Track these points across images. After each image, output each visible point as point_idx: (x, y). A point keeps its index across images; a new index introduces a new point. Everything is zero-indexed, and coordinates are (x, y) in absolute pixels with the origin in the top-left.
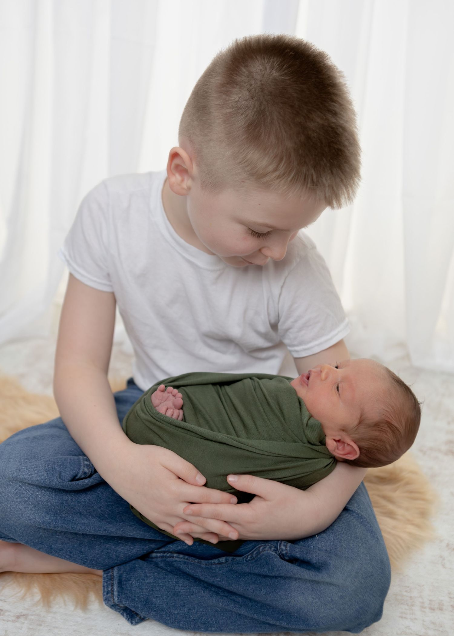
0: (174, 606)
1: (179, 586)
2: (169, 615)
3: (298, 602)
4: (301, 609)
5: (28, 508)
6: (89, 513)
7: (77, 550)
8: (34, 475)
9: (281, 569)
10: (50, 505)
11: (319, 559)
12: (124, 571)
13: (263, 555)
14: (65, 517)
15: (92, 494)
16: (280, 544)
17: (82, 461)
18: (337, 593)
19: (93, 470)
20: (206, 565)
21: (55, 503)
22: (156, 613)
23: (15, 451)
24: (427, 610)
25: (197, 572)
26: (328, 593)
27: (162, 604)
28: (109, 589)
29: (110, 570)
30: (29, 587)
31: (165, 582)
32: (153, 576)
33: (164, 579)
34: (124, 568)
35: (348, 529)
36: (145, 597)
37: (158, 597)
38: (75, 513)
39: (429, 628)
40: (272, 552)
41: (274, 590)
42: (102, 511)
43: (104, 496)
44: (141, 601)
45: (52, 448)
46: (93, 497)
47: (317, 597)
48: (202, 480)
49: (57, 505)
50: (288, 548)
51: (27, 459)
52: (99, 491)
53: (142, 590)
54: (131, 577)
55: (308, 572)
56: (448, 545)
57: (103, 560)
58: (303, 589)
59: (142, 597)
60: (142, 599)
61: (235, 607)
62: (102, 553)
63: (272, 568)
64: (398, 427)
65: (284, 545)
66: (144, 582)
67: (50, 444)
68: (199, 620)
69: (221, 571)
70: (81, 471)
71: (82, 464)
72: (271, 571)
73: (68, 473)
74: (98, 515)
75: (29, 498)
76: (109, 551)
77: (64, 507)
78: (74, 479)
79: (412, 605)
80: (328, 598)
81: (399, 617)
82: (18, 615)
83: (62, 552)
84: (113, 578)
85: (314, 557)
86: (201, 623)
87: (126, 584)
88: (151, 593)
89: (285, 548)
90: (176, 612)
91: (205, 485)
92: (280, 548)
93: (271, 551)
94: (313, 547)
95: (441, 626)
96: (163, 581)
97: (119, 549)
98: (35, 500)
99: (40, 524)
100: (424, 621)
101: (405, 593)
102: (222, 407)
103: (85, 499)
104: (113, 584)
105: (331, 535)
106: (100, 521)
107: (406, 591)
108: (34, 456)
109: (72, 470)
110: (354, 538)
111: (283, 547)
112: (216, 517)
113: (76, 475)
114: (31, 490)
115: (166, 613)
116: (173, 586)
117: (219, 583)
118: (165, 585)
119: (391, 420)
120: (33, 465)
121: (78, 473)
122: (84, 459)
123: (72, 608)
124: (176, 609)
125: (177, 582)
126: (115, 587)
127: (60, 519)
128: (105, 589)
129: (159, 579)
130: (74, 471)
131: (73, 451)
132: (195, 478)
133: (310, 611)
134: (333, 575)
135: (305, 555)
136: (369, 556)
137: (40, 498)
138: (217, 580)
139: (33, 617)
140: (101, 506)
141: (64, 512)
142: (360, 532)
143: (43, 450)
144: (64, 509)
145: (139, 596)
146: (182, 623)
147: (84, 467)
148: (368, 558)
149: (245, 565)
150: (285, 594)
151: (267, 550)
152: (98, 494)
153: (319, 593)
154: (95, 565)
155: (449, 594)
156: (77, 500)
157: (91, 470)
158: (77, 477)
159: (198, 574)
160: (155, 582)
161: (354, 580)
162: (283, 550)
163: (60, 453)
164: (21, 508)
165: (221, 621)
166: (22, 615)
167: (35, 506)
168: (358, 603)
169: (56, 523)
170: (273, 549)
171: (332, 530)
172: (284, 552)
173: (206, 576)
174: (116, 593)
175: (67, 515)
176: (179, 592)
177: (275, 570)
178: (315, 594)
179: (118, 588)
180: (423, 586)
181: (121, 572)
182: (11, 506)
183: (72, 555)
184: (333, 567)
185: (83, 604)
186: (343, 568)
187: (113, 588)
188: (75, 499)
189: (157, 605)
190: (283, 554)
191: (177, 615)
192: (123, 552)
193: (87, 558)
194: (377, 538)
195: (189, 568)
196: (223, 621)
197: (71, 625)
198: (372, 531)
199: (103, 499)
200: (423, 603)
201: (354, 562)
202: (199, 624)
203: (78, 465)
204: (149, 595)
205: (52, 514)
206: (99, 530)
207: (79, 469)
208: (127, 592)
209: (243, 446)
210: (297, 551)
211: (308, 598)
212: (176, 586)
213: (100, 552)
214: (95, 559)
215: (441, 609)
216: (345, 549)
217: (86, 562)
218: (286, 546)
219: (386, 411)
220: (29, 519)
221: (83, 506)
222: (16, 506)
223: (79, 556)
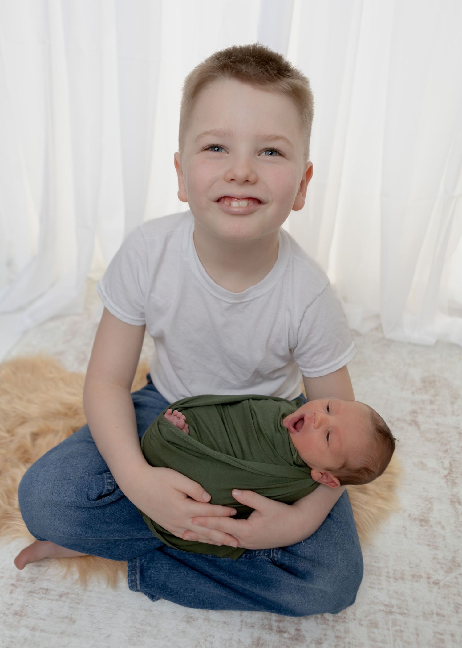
0: (186, 589)
1: (189, 576)
2: (182, 598)
3: (287, 598)
4: (289, 603)
5: (62, 523)
6: (114, 521)
7: (106, 548)
8: (65, 498)
9: (272, 574)
10: (80, 519)
11: (304, 568)
12: (145, 561)
13: (258, 559)
14: (93, 527)
15: (116, 506)
16: (273, 552)
17: (105, 479)
18: (318, 593)
19: (116, 486)
20: (212, 557)
21: (85, 517)
22: (172, 597)
23: (49, 473)
24: (392, 580)
25: (204, 565)
26: (311, 593)
27: (176, 588)
28: (133, 578)
29: (133, 560)
30: (69, 567)
31: (179, 573)
32: (168, 567)
33: (177, 570)
34: (145, 558)
35: (329, 536)
36: (163, 583)
37: (173, 583)
38: (102, 523)
39: (392, 597)
40: (266, 558)
41: (268, 587)
42: (125, 518)
43: (126, 506)
44: (160, 587)
45: (81, 467)
46: (116, 508)
47: (302, 596)
48: (207, 498)
49: (86, 519)
50: (279, 556)
51: (59, 480)
52: (122, 502)
53: (160, 577)
54: (150, 566)
55: (294, 579)
56: (410, 515)
57: (127, 554)
58: (290, 588)
59: (160, 583)
60: (160, 585)
61: (235, 597)
62: (126, 549)
63: (265, 571)
64: (374, 470)
65: (276, 553)
66: (161, 571)
67: (79, 463)
68: (207, 601)
69: (224, 564)
70: (105, 489)
71: (106, 483)
72: (265, 574)
73: (94, 492)
74: (122, 521)
75: (62, 516)
76: (132, 546)
77: (93, 520)
78: (100, 497)
79: (380, 575)
80: (311, 597)
81: (369, 587)
82: (61, 594)
83: (93, 551)
84: (136, 568)
85: (301, 565)
86: (208, 603)
87: (147, 572)
88: (167, 579)
89: (277, 556)
90: (188, 595)
91: (210, 502)
92: (273, 555)
93: (264, 556)
94: (300, 552)
95: (403, 596)
96: (177, 571)
97: (140, 544)
98: (67, 517)
99: (72, 536)
100: (389, 591)
101: (374, 564)
102: (224, 429)
103: (110, 511)
104: (136, 573)
105: (315, 541)
106: (123, 526)
107: (375, 562)
108: (65, 477)
109: (97, 489)
110: (334, 544)
111: (275, 554)
112: (218, 529)
113: (102, 493)
114: (63, 508)
115: (180, 596)
116: (185, 576)
117: (223, 577)
118: (178, 575)
119: (369, 467)
120: (64, 489)
121: (103, 491)
122: (107, 477)
123: (104, 586)
124: (188, 592)
125: (187, 573)
126: (138, 576)
127: (89, 529)
128: (130, 578)
129: (173, 570)
130: (100, 491)
131: (99, 468)
132: (202, 495)
133: (296, 605)
134: (316, 583)
135: (293, 564)
136: (346, 561)
137: (72, 515)
138: (221, 574)
139: (73, 596)
140: (124, 515)
141: (93, 523)
142: (339, 537)
143: (73, 471)
144: (92, 521)
145: (158, 582)
146: (193, 603)
147: (107, 485)
148: (345, 564)
149: (243, 564)
150: (276, 591)
151: (262, 555)
152: (121, 505)
153: (303, 593)
154: (121, 558)
155: (410, 563)
156: (103, 513)
157: (113, 487)
158: (103, 494)
159: (205, 567)
160: (170, 572)
161: (333, 585)
162: (275, 557)
163: (88, 471)
164: (55, 524)
165: (224, 603)
166: (64, 594)
167: (68, 522)
168: (335, 600)
169: (86, 534)
170: (266, 554)
171: (316, 536)
172: (276, 559)
173: (212, 570)
174: (138, 582)
175: (95, 525)
176: (190, 581)
177: (268, 573)
178: (301, 593)
179: (140, 577)
180: (389, 556)
181: (142, 562)
182: (47, 522)
183: (101, 552)
184: (316, 577)
185: (114, 583)
186: (324, 577)
187: (136, 577)
188: (101, 512)
189: (172, 590)
190: (274, 560)
191: (189, 597)
192: (144, 546)
193: (114, 554)
194: (353, 541)
195: (198, 561)
196: (226, 603)
197: (104, 603)
198: (349, 535)
199: (126, 508)
200: (388, 573)
201: (334, 569)
202: (207, 604)
203: (103, 484)
204: (166, 581)
205: (83, 526)
206: (123, 536)
207: (104, 488)
208: (148, 579)
209: (242, 467)
210: (287, 560)
211: (295, 596)
212: (187, 576)
213: (124, 548)
214: (121, 554)
215: (403, 579)
216: (326, 555)
217: (113, 557)
218: (277, 554)
219: (367, 462)
220: (63, 532)
221: (109, 517)
222: (51, 523)
223: (107, 553)
